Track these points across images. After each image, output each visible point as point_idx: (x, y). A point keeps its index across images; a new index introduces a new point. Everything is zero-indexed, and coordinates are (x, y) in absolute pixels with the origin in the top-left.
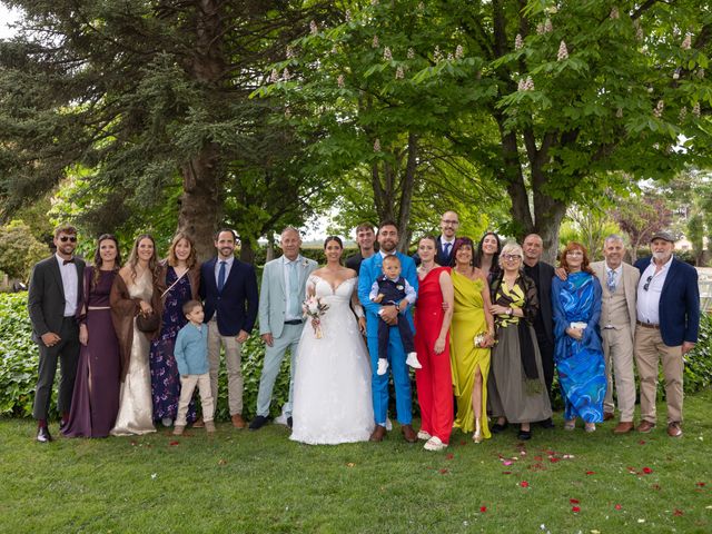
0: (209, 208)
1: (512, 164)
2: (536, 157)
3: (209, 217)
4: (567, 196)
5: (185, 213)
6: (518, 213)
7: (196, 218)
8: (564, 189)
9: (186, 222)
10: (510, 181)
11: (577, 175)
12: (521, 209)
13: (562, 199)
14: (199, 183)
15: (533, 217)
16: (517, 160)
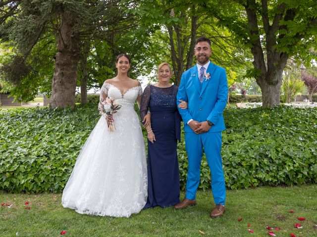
0: (72, 61)
1: (254, 34)
2: (269, 30)
3: (72, 67)
4: (291, 51)
5: (58, 64)
6: (258, 64)
7: (65, 67)
8: (289, 46)
9: (59, 70)
10: (253, 44)
11: (298, 36)
12: (260, 62)
13: (288, 53)
14: (66, 46)
15: (266, 66)
16: (257, 32)
